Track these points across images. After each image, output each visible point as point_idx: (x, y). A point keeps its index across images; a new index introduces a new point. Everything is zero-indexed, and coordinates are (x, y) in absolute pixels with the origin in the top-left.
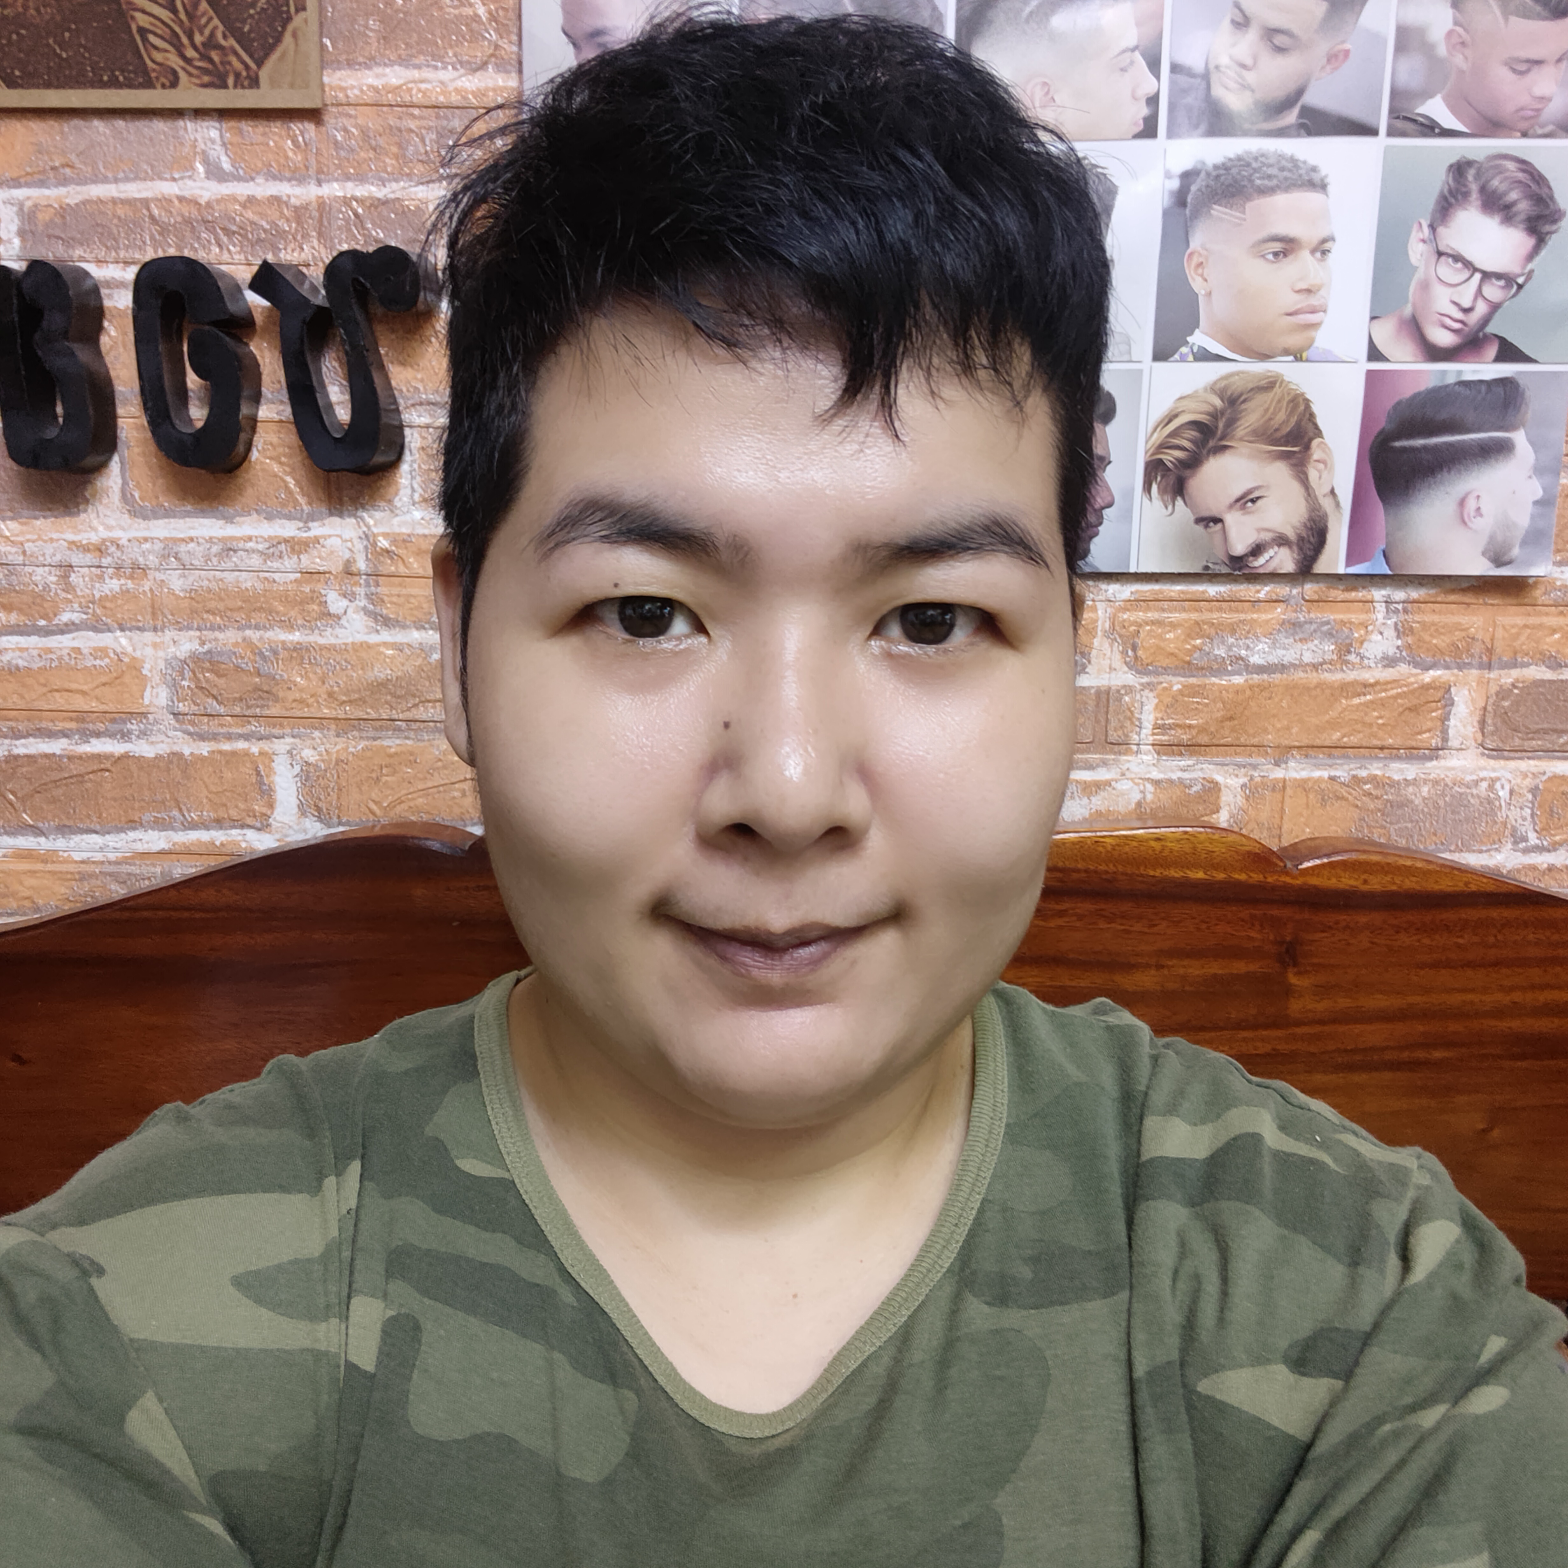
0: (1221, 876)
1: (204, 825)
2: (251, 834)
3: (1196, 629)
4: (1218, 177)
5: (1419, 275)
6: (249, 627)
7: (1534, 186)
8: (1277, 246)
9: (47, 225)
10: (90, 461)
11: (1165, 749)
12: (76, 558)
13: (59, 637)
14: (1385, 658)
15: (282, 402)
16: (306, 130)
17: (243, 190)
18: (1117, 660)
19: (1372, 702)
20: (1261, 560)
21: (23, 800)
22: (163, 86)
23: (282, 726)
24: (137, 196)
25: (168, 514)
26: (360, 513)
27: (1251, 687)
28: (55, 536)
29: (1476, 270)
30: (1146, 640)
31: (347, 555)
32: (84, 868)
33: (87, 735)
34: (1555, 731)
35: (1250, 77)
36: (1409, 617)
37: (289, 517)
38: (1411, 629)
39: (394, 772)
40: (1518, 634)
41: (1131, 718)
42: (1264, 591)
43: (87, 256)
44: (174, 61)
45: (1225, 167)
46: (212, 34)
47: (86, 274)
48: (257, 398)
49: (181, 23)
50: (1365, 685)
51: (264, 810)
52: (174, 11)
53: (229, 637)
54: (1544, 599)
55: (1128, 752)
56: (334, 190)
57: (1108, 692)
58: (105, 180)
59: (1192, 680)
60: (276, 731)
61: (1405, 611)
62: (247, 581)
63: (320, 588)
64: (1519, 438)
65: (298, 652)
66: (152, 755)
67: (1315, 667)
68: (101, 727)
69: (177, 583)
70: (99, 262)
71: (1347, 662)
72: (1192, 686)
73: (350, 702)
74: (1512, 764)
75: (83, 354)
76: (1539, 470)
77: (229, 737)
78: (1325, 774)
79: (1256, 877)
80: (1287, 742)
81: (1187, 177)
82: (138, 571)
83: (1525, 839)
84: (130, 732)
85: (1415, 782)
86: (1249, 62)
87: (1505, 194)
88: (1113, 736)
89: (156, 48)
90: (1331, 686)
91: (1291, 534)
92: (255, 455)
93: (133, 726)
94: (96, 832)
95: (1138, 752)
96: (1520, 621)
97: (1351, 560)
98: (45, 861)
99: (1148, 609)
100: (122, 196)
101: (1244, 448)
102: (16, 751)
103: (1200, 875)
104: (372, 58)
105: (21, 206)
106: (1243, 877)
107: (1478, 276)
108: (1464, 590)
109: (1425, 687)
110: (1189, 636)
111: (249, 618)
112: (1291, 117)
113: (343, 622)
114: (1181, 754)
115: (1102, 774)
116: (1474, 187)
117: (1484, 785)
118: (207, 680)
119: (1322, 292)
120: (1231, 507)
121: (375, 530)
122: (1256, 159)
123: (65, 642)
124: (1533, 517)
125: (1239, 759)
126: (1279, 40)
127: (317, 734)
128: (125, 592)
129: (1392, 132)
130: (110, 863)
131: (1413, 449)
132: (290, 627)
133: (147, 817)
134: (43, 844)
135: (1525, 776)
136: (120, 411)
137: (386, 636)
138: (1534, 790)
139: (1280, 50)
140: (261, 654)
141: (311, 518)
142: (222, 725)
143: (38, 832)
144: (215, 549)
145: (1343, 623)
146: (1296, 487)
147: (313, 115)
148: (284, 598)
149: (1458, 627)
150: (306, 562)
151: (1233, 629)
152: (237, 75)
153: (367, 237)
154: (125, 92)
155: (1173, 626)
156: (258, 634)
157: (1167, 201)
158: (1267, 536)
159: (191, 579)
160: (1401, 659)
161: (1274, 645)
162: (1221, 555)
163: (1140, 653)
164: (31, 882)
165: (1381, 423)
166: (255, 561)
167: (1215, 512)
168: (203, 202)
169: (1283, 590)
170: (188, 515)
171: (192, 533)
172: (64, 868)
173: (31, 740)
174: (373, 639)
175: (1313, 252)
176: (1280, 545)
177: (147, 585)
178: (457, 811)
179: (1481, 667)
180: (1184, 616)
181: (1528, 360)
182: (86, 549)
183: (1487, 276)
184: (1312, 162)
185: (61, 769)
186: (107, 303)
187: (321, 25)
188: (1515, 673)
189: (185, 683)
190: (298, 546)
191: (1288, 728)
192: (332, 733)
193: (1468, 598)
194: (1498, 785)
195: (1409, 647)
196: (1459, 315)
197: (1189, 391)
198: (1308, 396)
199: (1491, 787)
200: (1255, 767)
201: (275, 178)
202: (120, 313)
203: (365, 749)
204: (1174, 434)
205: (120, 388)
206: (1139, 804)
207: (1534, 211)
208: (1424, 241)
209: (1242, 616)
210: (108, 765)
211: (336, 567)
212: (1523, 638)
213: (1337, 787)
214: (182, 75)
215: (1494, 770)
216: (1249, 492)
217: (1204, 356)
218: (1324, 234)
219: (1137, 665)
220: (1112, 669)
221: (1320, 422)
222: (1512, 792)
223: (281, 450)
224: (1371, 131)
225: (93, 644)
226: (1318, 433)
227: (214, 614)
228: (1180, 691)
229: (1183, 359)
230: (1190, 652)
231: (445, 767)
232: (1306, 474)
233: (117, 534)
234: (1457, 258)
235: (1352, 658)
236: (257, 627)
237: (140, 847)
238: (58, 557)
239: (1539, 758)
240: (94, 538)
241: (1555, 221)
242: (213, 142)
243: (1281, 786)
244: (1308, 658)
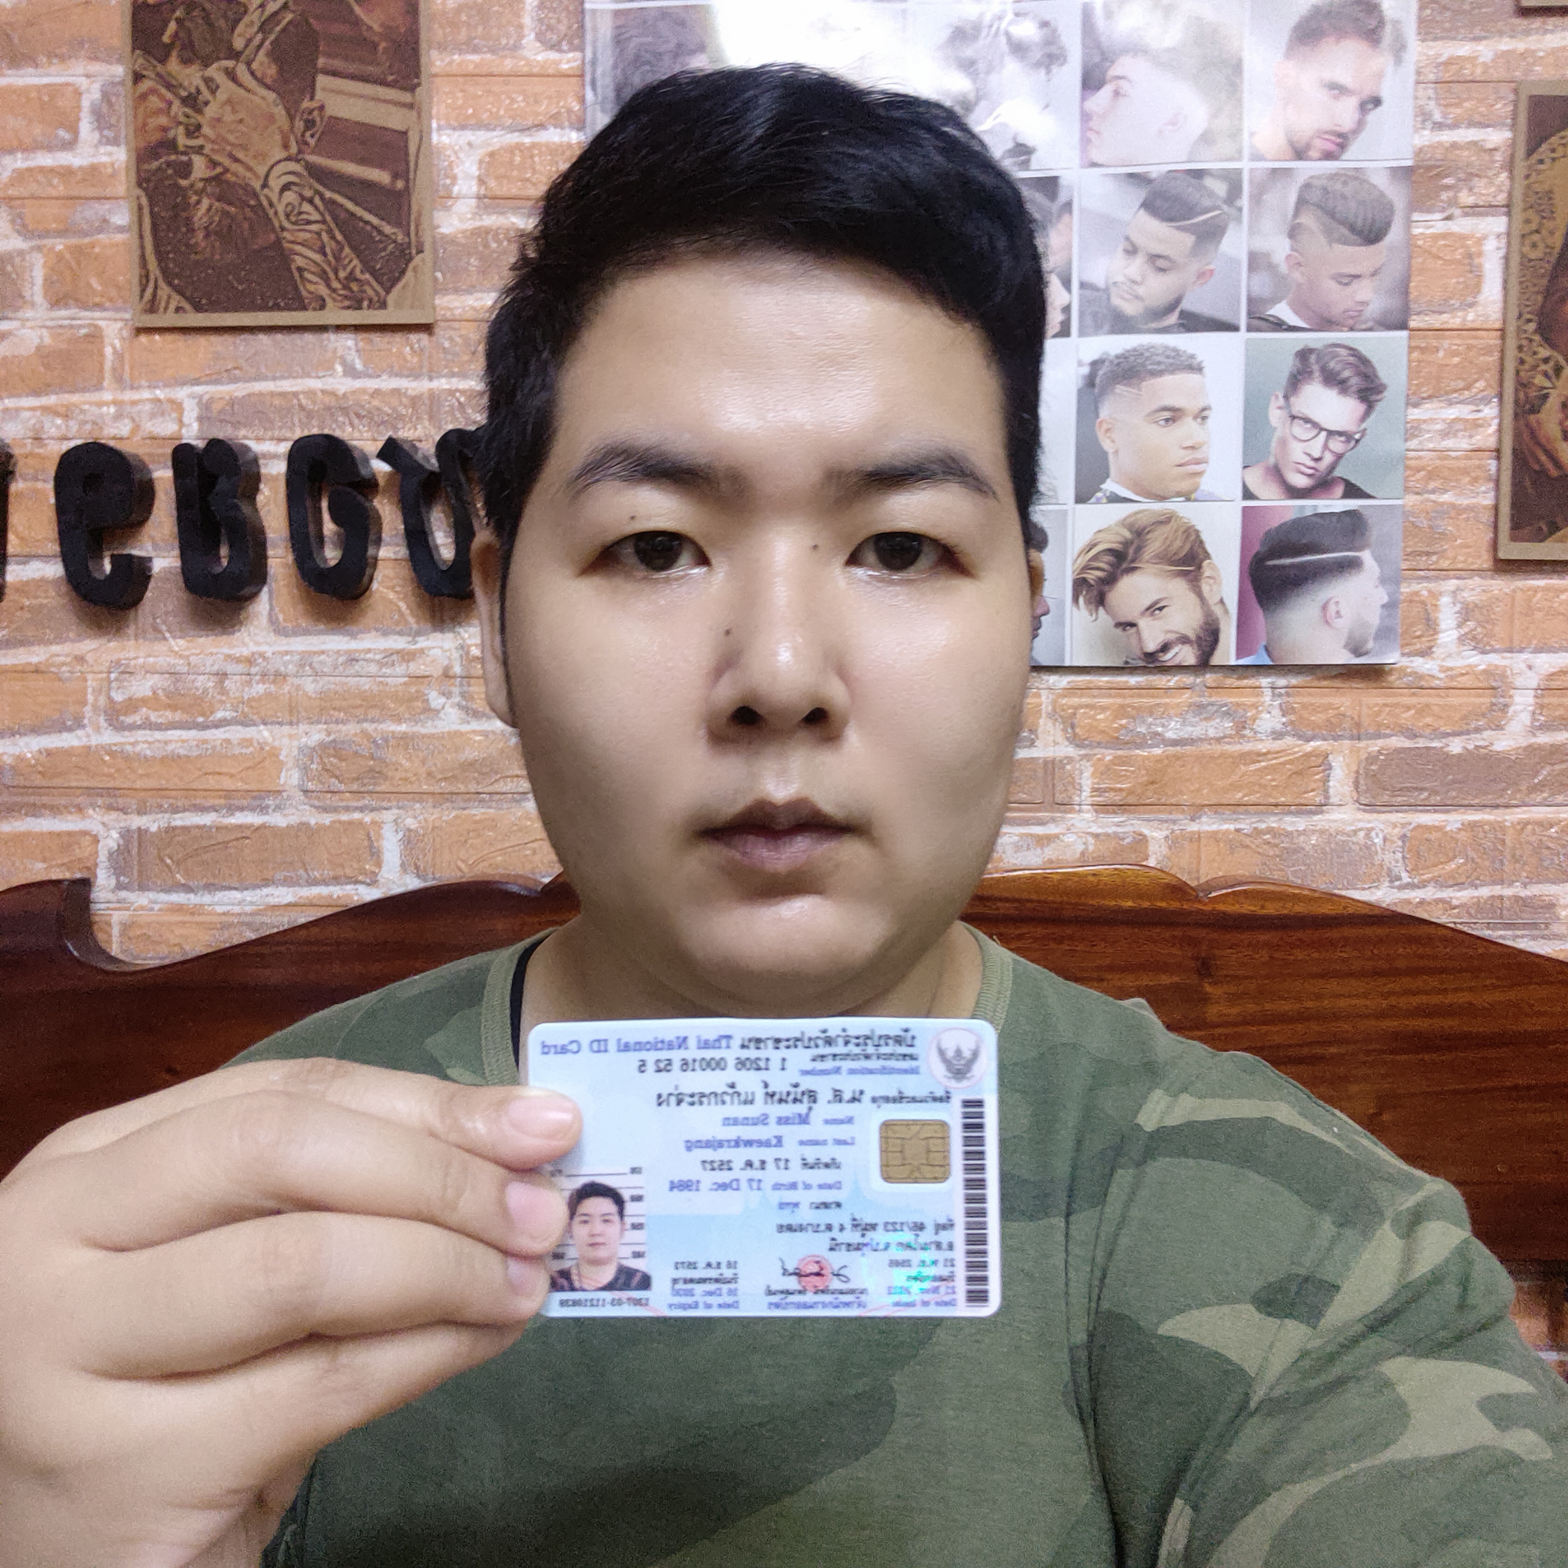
0: (1146, 904)
1: (325, 882)
2: (362, 889)
3: (1121, 711)
4: (1118, 364)
5: (1278, 434)
6: (366, 720)
7: (1362, 367)
8: (1167, 414)
9: (219, 412)
10: (247, 591)
11: (1103, 808)
12: (230, 668)
13: (214, 731)
14: (1273, 732)
15: (398, 545)
16: (419, 339)
17: (371, 384)
18: (1060, 737)
19: (1265, 768)
20: (1169, 656)
21: (178, 864)
22: (314, 309)
23: (389, 800)
24: (289, 389)
25: (306, 632)
26: (458, 629)
27: (1167, 757)
28: (215, 650)
29: (1322, 429)
30: (1083, 720)
31: (446, 662)
32: (224, 918)
33: (232, 810)
34: (1416, 789)
35: (1141, 291)
36: (1291, 699)
37: (400, 633)
38: (1293, 708)
39: (479, 836)
40: (1380, 711)
41: (1074, 785)
42: (1173, 680)
43: (250, 435)
44: (323, 290)
45: (1123, 357)
46: (352, 272)
47: (247, 449)
48: (378, 542)
49: (329, 264)
50: (1260, 754)
51: (373, 868)
52: (325, 254)
53: (350, 729)
54: (1398, 683)
55: (1071, 811)
56: (442, 384)
57: (1053, 761)
58: (265, 378)
59: (1120, 752)
60: (385, 804)
61: (1288, 695)
62: (366, 684)
63: (424, 689)
64: (1366, 556)
65: (404, 740)
66: (284, 825)
67: (1218, 740)
68: (245, 803)
69: (310, 686)
70: (258, 439)
71: (1243, 736)
72: (1120, 757)
73: (445, 779)
74: (1383, 817)
75: (246, 509)
76: (1384, 580)
77: (347, 809)
78: (1231, 827)
79: (1175, 905)
80: (1198, 802)
81: (1095, 365)
82: (279, 677)
83: (1399, 878)
84: (268, 807)
85: (1304, 832)
86: (1139, 279)
87: (1338, 373)
88: (1059, 798)
89: (310, 282)
90: (1231, 756)
91: (1192, 636)
92: (375, 586)
93: (270, 802)
94: (236, 889)
95: (1080, 811)
96: (1381, 701)
97: (1240, 654)
98: (193, 914)
99: (1081, 696)
100: (279, 390)
101: (1150, 568)
102: (174, 824)
103: (1130, 904)
104: (474, 287)
105: (201, 397)
106: (1163, 904)
107: (1323, 434)
108: (1335, 677)
109: (1308, 755)
110: (1117, 717)
111: (366, 714)
112: (1173, 319)
113: (442, 715)
114: (1115, 812)
115: (1051, 829)
116: (1316, 368)
117: (1361, 834)
118: (331, 764)
119: (1204, 448)
120: (1143, 614)
121: (469, 642)
122: (1148, 350)
123: (217, 735)
124: (1382, 619)
125: (1162, 816)
126: (1161, 263)
127: (418, 805)
128: (268, 694)
129: (1250, 329)
130: (246, 914)
131: (1283, 567)
132: (399, 720)
133: (279, 875)
134: (192, 899)
135: (1395, 826)
136: (270, 553)
137: (475, 725)
138: (1403, 838)
139: (1162, 270)
140: (375, 742)
141: (418, 633)
142: (342, 800)
143: (188, 889)
144: (341, 660)
145: (1238, 705)
146: (1192, 597)
147: (427, 328)
148: (396, 697)
149: (1330, 706)
150: (414, 668)
151: (1151, 711)
152: (371, 301)
153: (467, 419)
154: (285, 314)
155: (1103, 709)
156: (374, 726)
157: (1080, 383)
158: (1172, 637)
159: (321, 683)
160: (1287, 733)
161: (1184, 723)
162: (1138, 653)
163: (1077, 730)
164: (179, 931)
165: (1256, 548)
166: (373, 668)
167: (1129, 618)
168: (341, 393)
169: (1188, 679)
170: (320, 633)
171: (323, 647)
172: (208, 919)
173: (187, 814)
174: (465, 728)
175: (1195, 418)
176: (1184, 643)
177: (286, 689)
178: (529, 867)
179: (1352, 738)
180: (1111, 700)
181: (1369, 496)
182: (238, 660)
183: (1331, 433)
184: (1190, 351)
185: (210, 838)
186: (263, 471)
187: (435, 263)
188: (1380, 742)
189: (314, 766)
190: (407, 656)
191: (1199, 790)
192: (430, 804)
193: (1337, 683)
194: (1373, 834)
195: (1292, 723)
196: (1312, 464)
197: (1104, 526)
198: (1198, 528)
199: (1367, 836)
200: (1174, 822)
201: (396, 375)
202: (274, 478)
203: (456, 817)
204: (1095, 558)
205: (271, 535)
206: (1083, 854)
207: (1364, 385)
208: (1279, 408)
209: (1158, 701)
210: (248, 833)
211: (437, 672)
212: (1383, 716)
213: (1242, 837)
214: (329, 301)
215: (1369, 822)
216: (1156, 603)
217: (1115, 499)
218: (1201, 405)
219: (1076, 740)
220: (1056, 743)
221: (1209, 547)
222: (1385, 839)
223: (395, 582)
224: (1235, 328)
225: (238, 736)
226: (1207, 556)
227: (339, 710)
228: (1112, 762)
229: (1098, 502)
230: (1117, 730)
231: (520, 830)
232: (1199, 587)
233: (263, 648)
234: (1307, 420)
235: (1247, 732)
236: (373, 721)
237: (272, 901)
238: (216, 667)
239: (1406, 811)
240: (245, 652)
241: (1380, 392)
242: (350, 349)
243: (1196, 838)
244: (1212, 733)
